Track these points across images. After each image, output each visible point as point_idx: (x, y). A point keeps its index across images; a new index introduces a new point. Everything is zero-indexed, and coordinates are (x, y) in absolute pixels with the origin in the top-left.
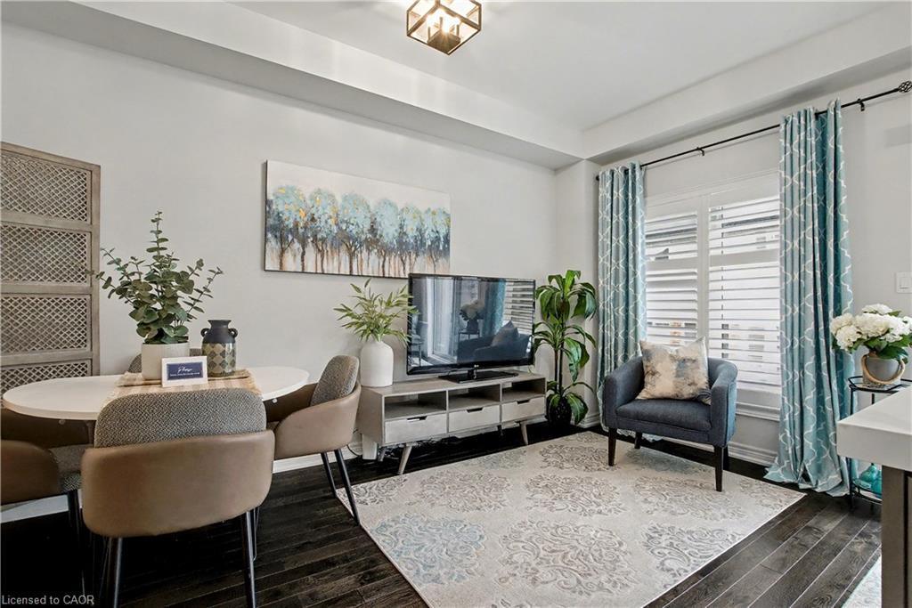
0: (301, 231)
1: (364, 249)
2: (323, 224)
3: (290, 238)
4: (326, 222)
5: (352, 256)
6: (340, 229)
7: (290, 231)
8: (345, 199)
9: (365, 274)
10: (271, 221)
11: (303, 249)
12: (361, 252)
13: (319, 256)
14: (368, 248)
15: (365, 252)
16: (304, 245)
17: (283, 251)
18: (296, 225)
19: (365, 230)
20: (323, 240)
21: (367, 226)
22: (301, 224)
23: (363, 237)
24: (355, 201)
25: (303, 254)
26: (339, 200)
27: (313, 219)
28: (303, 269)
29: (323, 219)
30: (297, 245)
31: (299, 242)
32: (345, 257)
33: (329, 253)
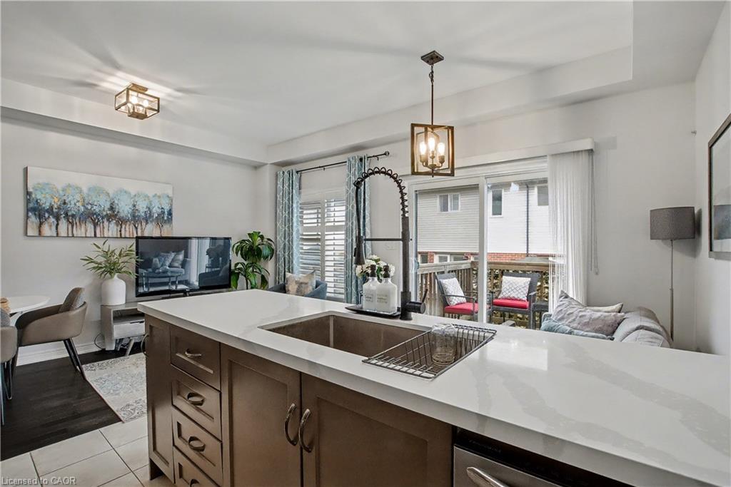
0: (55, 210)
1: (105, 220)
2: (73, 206)
3: (47, 215)
4: (75, 204)
5: (95, 225)
6: (87, 209)
7: (47, 211)
8: (90, 189)
9: (106, 236)
10: (31, 205)
11: (57, 221)
12: (103, 222)
13: (70, 226)
14: (108, 220)
15: (106, 223)
16: (58, 219)
17: (41, 224)
18: (52, 207)
19: (106, 209)
20: (73, 216)
21: (108, 206)
22: (56, 206)
23: (105, 213)
24: (98, 191)
25: (57, 225)
26: (85, 190)
27: (65, 203)
28: (57, 234)
29: (72, 203)
30: (52, 220)
31: (54, 217)
32: (90, 227)
33: (78, 224)
